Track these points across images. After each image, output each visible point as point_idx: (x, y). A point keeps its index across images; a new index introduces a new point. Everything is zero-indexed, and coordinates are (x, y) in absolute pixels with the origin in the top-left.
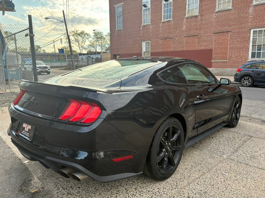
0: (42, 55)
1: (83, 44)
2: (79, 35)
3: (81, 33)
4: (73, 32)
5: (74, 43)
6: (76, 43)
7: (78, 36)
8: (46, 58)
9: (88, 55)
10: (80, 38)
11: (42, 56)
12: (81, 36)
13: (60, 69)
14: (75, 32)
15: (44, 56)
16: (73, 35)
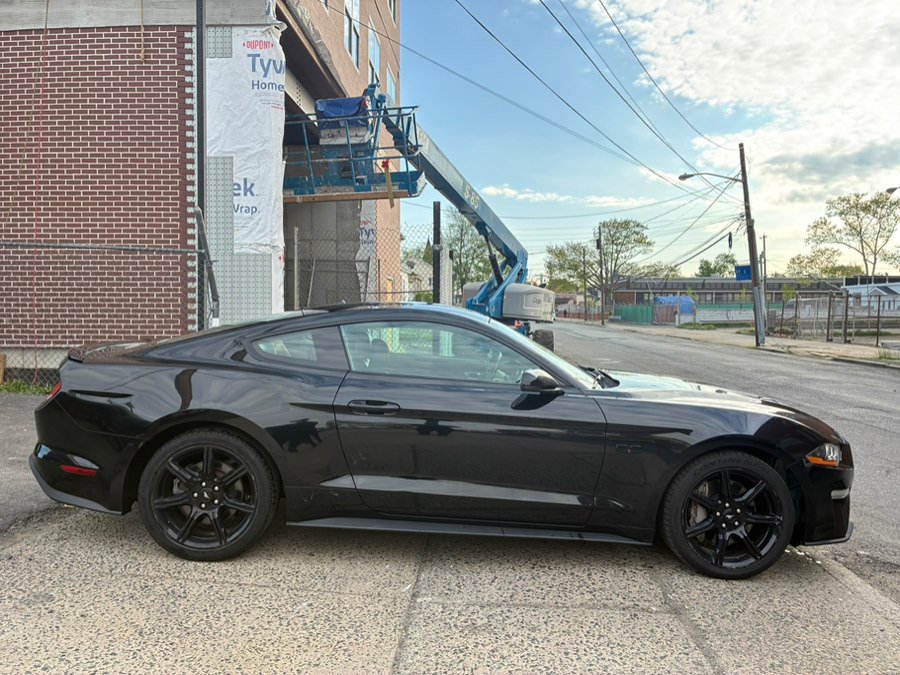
0: (722, 284)
1: (881, 241)
2: (866, 209)
3: (876, 202)
4: (843, 200)
5: (845, 238)
6: (851, 238)
7: (862, 214)
8: (733, 294)
9: (885, 282)
10: (869, 222)
11: (722, 288)
12: (876, 213)
13: (739, 333)
14: (852, 202)
15: (729, 289)
16: (841, 213)
